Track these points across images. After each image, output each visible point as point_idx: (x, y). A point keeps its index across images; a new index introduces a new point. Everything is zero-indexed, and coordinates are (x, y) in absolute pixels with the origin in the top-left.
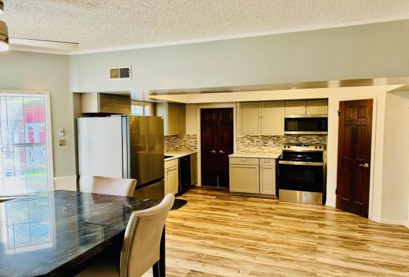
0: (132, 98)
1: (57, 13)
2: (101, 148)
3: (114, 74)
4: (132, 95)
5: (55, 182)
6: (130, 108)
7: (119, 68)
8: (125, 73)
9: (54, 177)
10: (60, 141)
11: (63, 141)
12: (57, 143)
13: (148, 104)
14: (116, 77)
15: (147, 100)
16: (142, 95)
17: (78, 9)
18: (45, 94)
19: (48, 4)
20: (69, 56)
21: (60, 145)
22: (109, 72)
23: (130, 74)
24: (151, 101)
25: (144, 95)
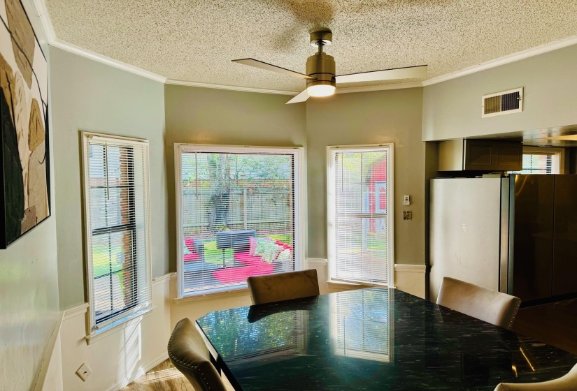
0: (524, 142)
1: (398, 26)
2: (464, 228)
3: (491, 105)
4: (524, 138)
5: (396, 270)
6: (521, 160)
7: (501, 94)
8: (511, 101)
9: (395, 263)
10: (404, 212)
11: (408, 212)
12: (401, 216)
13: (558, 151)
14: (495, 110)
15: (555, 143)
16: (546, 136)
17: (427, 9)
18: (388, 146)
19: (384, 15)
20: (422, 88)
21: (405, 218)
22: (483, 104)
23: (520, 102)
24: (564, 145)
25: (550, 135)
